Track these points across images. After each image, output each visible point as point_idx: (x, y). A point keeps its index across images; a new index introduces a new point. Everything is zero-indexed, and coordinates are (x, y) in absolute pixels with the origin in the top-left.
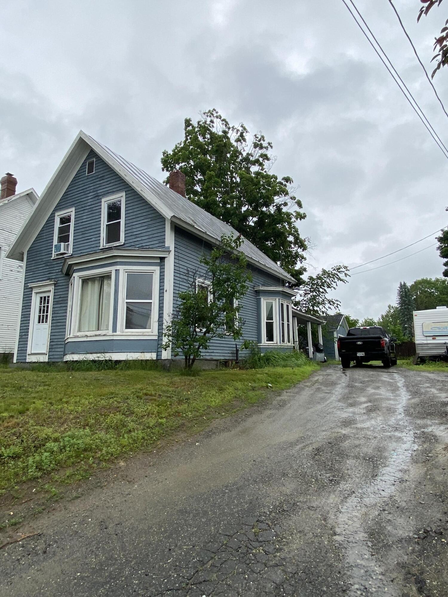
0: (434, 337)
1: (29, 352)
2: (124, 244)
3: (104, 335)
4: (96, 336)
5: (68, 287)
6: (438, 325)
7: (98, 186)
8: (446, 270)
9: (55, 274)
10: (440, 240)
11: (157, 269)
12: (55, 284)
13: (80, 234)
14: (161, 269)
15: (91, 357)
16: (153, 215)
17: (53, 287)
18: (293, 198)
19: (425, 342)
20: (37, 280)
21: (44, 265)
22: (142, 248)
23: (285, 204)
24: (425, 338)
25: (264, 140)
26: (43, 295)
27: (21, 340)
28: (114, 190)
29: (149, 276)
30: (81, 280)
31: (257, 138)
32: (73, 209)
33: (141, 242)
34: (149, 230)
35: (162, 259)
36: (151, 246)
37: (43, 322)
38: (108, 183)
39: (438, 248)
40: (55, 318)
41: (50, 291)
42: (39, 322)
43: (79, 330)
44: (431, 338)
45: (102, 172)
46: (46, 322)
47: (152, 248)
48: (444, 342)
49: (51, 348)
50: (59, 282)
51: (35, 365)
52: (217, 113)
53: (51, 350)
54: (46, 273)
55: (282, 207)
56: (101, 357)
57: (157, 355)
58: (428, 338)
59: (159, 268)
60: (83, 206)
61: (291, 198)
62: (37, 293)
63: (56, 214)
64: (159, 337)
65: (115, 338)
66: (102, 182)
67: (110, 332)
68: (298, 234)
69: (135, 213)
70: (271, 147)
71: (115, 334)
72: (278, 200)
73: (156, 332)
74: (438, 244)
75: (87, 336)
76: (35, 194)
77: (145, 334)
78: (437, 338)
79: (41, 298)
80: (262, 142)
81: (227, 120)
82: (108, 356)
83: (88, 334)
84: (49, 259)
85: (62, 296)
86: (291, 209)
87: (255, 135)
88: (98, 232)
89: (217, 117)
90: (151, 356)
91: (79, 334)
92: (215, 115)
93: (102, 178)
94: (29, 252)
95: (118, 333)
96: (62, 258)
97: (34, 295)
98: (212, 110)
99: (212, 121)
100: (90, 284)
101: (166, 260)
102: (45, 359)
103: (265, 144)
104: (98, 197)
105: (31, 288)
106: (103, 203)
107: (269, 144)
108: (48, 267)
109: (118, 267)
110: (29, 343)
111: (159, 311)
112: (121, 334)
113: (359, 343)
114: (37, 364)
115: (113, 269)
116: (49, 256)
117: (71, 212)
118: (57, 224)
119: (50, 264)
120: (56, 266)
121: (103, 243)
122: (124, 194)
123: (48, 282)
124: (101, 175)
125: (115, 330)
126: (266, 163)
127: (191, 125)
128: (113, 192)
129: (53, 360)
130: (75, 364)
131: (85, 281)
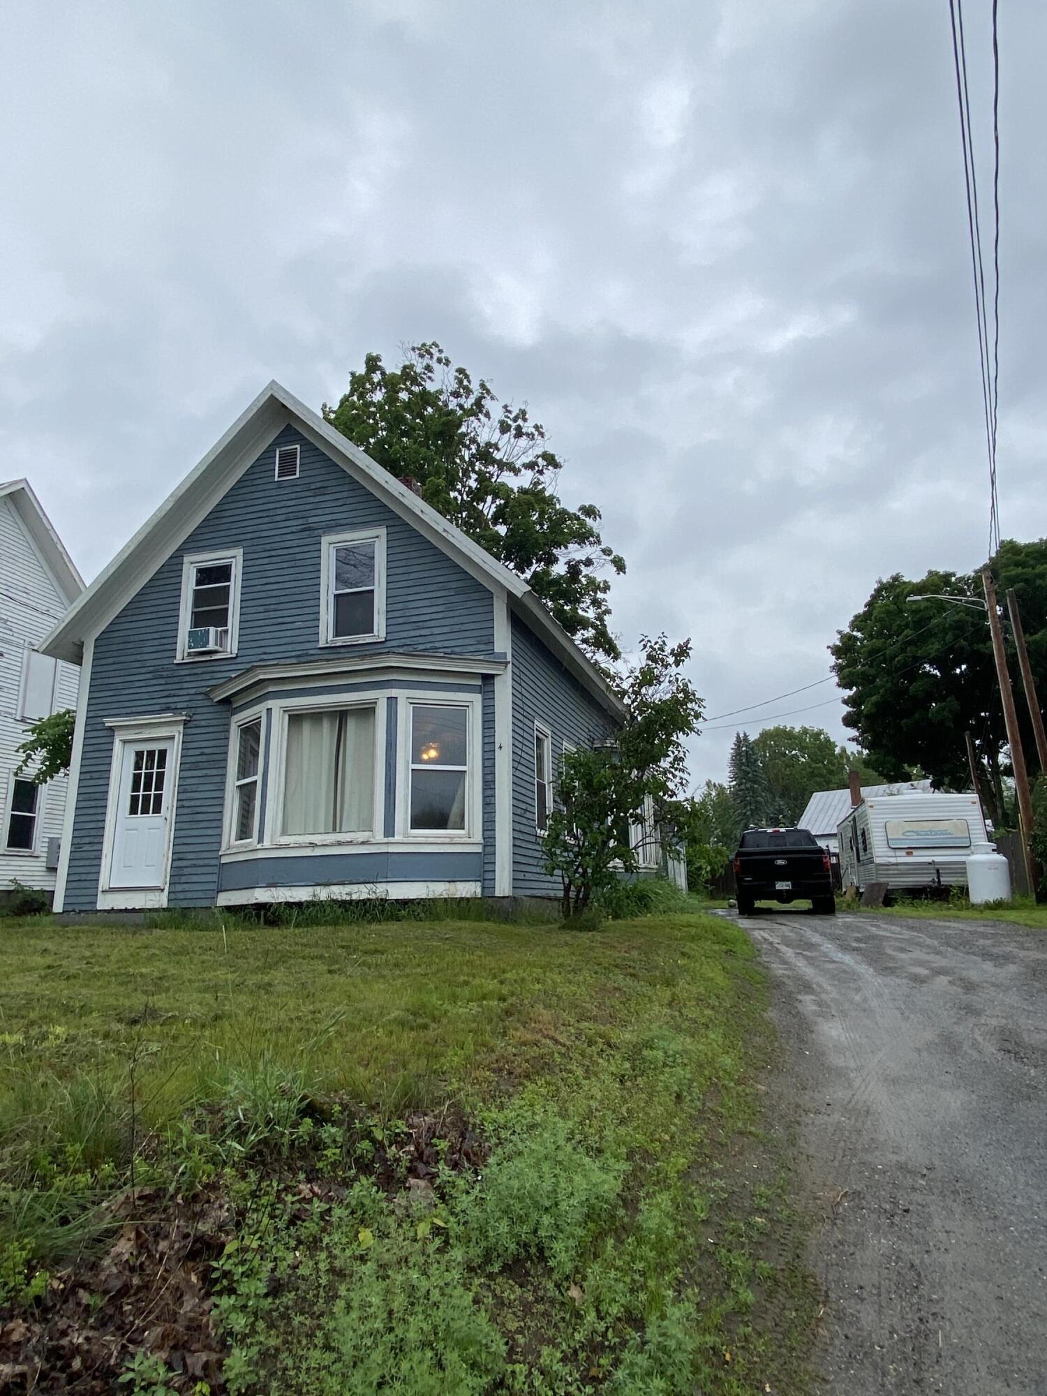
0: (910, 851)
1: (103, 883)
2: (386, 641)
3: (363, 843)
4: (340, 844)
5: (228, 731)
6: (914, 826)
7: (308, 507)
8: (849, 713)
9: (187, 698)
10: (837, 651)
11: (477, 698)
12: (186, 723)
13: (261, 609)
14: (484, 699)
15: (339, 892)
16: (460, 584)
17: (181, 728)
18: (607, 552)
19: (893, 860)
20: (128, 710)
21: (149, 676)
23: (588, 562)
24: (892, 853)
25: (525, 420)
26: (145, 747)
27: (77, 855)
28: (355, 520)
29: (458, 716)
30: (287, 717)
31: (510, 412)
32: (239, 552)
33: (431, 639)
34: (451, 614)
35: (488, 679)
36: (457, 650)
37: (145, 811)
38: (340, 503)
39: (833, 668)
40: (186, 804)
41: (173, 738)
42: (133, 811)
43: (284, 832)
44: (903, 853)
45: (320, 478)
46: (157, 809)
47: (460, 654)
48: (929, 860)
49: (177, 875)
50: (195, 717)
52: (441, 351)
53: (176, 880)
54: (155, 695)
55: (582, 567)
56: (361, 892)
57: (483, 888)
58: (899, 854)
59: (479, 697)
60: (268, 547)
61: (604, 551)
62: (125, 742)
63: (187, 559)
64: (485, 846)
65: (391, 849)
66: (317, 499)
67: (379, 835)
68: (605, 626)
69: (412, 576)
70: (542, 434)
71: (391, 839)
72: (575, 552)
73: (478, 837)
74: (832, 660)
75: (313, 845)
76: (30, 494)
77: (456, 840)
78: (915, 852)
79: (139, 755)
80: (520, 422)
81: (468, 372)
83: (317, 839)
84: (166, 661)
85: (206, 751)
86: (602, 572)
87: (505, 407)
88: (315, 610)
89: (439, 361)
90: (468, 890)
91: (285, 840)
92: (436, 355)
93: (321, 491)
94: (100, 643)
95: (398, 838)
96: (204, 662)
97: (117, 746)
98: (429, 343)
99: (428, 368)
100: (306, 727)
101: (497, 680)
102: (161, 900)
103: (528, 427)
104: (312, 534)
105: (111, 729)
106: (324, 547)
107: (536, 427)
108: (162, 681)
109: (394, 692)
110: (105, 862)
111: (484, 790)
112: (405, 840)
113: (780, 862)
114: (142, 915)
115: (381, 696)
116: (170, 654)
117: (235, 558)
118: (189, 584)
119: (171, 675)
120: (187, 679)
121: (326, 633)
122: (382, 531)
123: (167, 717)
124: (319, 485)
125: (389, 830)
126: (549, 472)
127: (380, 368)
128: (365, 525)
129: (184, 904)
131: (296, 719)
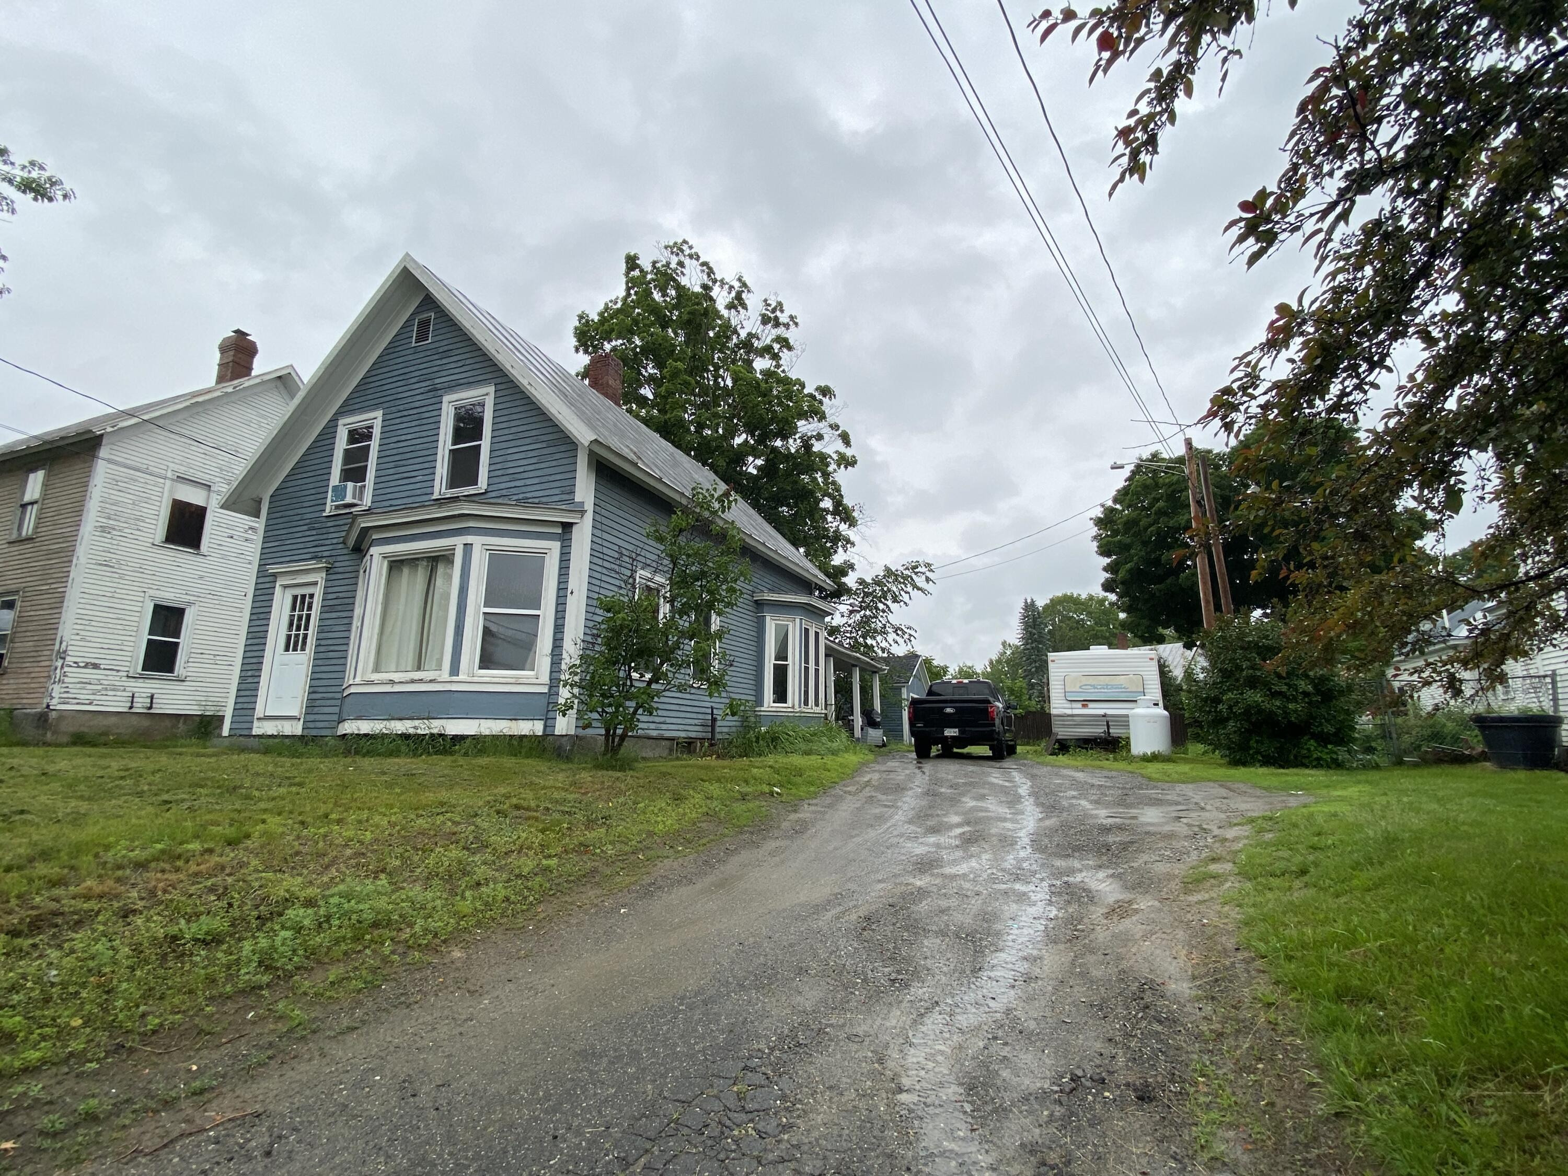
0: (1085, 703)
1: (259, 713)
2: (486, 492)
3: (431, 681)
4: (413, 681)
5: (357, 577)
6: (1091, 681)
7: (435, 369)
8: (1107, 580)
9: (330, 547)
10: (1099, 522)
11: (556, 546)
12: (328, 569)
13: (392, 465)
14: (562, 547)
15: (400, 727)
16: (550, 437)
17: (324, 575)
18: (834, 427)
19: (1069, 712)
20: (288, 559)
21: (305, 528)
22: (523, 503)
23: (819, 437)
24: (1069, 705)
25: (782, 311)
26: (299, 591)
27: (243, 686)
28: (471, 380)
29: (537, 562)
30: (386, 564)
31: (769, 305)
32: (379, 414)
33: (524, 489)
34: (543, 465)
35: (567, 527)
36: (544, 500)
37: (295, 649)
38: (460, 364)
39: (1095, 538)
40: (323, 642)
41: (315, 583)
42: (287, 649)
43: (377, 669)
44: (1079, 705)
45: (445, 342)
46: (303, 649)
47: (546, 503)
48: (1102, 712)
49: (311, 706)
50: (337, 564)
51: (271, 741)
52: (691, 248)
53: (310, 710)
54: (309, 545)
55: (813, 441)
56: (423, 727)
57: (545, 726)
58: (1075, 705)
59: (558, 544)
60: (401, 408)
61: (831, 426)
62: (285, 587)
63: (341, 422)
64: (551, 687)
65: (454, 687)
66: (444, 361)
67: (445, 675)
68: (841, 496)
69: (513, 430)
70: (796, 324)
71: (455, 678)
72: (804, 427)
73: (545, 678)
74: (1094, 531)
75: (392, 682)
76: (296, 378)
77: (521, 681)
78: (1091, 705)
79: (295, 598)
80: (778, 313)
81: (711, 265)
82: (434, 726)
83: (396, 677)
84: (317, 515)
85: (341, 595)
86: (830, 446)
87: (765, 301)
88: (432, 464)
89: (691, 256)
90: (532, 727)
91: (376, 677)
92: (687, 252)
93: (446, 354)
94: (274, 499)
95: (461, 677)
96: (347, 514)
97: (278, 590)
98: (680, 241)
99: (681, 264)
100: (406, 571)
101: (575, 528)
102: (296, 729)
103: (784, 318)
104: (436, 393)
105: (275, 575)
106: (444, 406)
107: (792, 318)
108: (314, 532)
109: (469, 539)
110: (262, 692)
111: (555, 633)
112: (469, 679)
113: (949, 710)
114: (277, 740)
115: (458, 542)
116: (321, 508)
117: (376, 419)
118: (341, 443)
119: (319, 525)
120: (332, 530)
121: (440, 487)
122: (491, 389)
123: (312, 564)
124: (446, 348)
125: (455, 670)
126: (785, 355)
127: (638, 266)
128: (469, 384)
129: (314, 733)
130: (362, 742)
131: (396, 565)
